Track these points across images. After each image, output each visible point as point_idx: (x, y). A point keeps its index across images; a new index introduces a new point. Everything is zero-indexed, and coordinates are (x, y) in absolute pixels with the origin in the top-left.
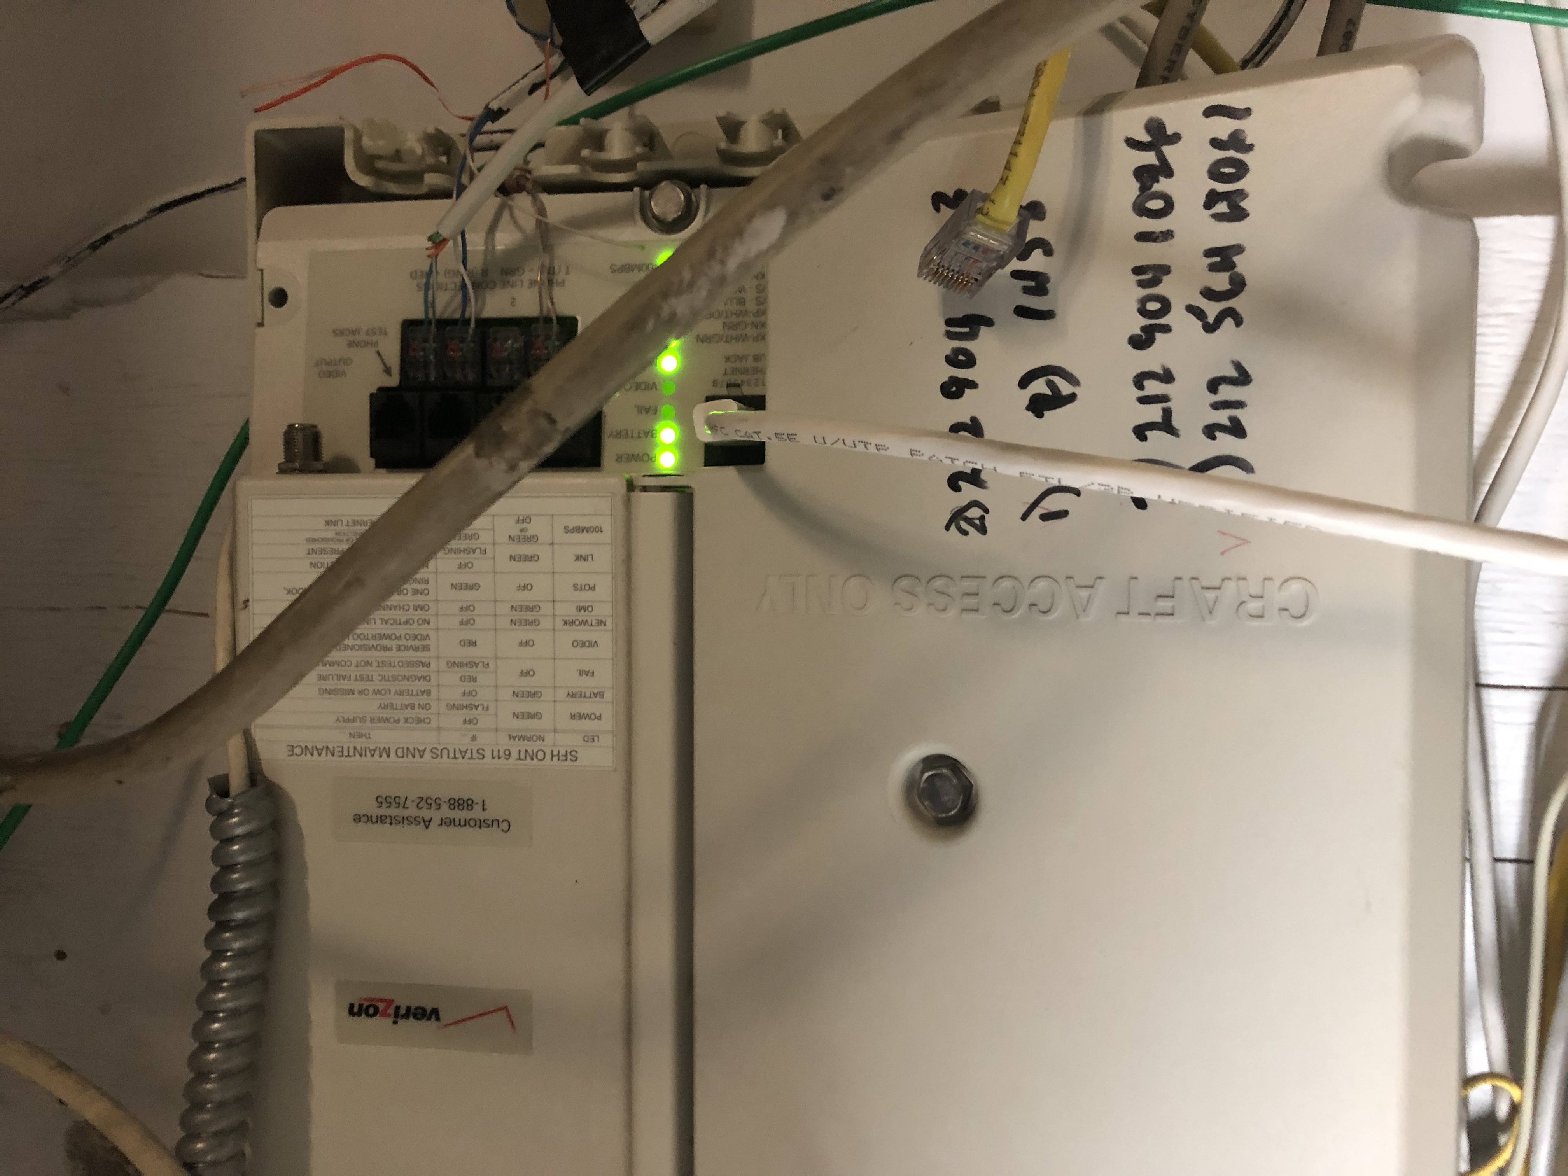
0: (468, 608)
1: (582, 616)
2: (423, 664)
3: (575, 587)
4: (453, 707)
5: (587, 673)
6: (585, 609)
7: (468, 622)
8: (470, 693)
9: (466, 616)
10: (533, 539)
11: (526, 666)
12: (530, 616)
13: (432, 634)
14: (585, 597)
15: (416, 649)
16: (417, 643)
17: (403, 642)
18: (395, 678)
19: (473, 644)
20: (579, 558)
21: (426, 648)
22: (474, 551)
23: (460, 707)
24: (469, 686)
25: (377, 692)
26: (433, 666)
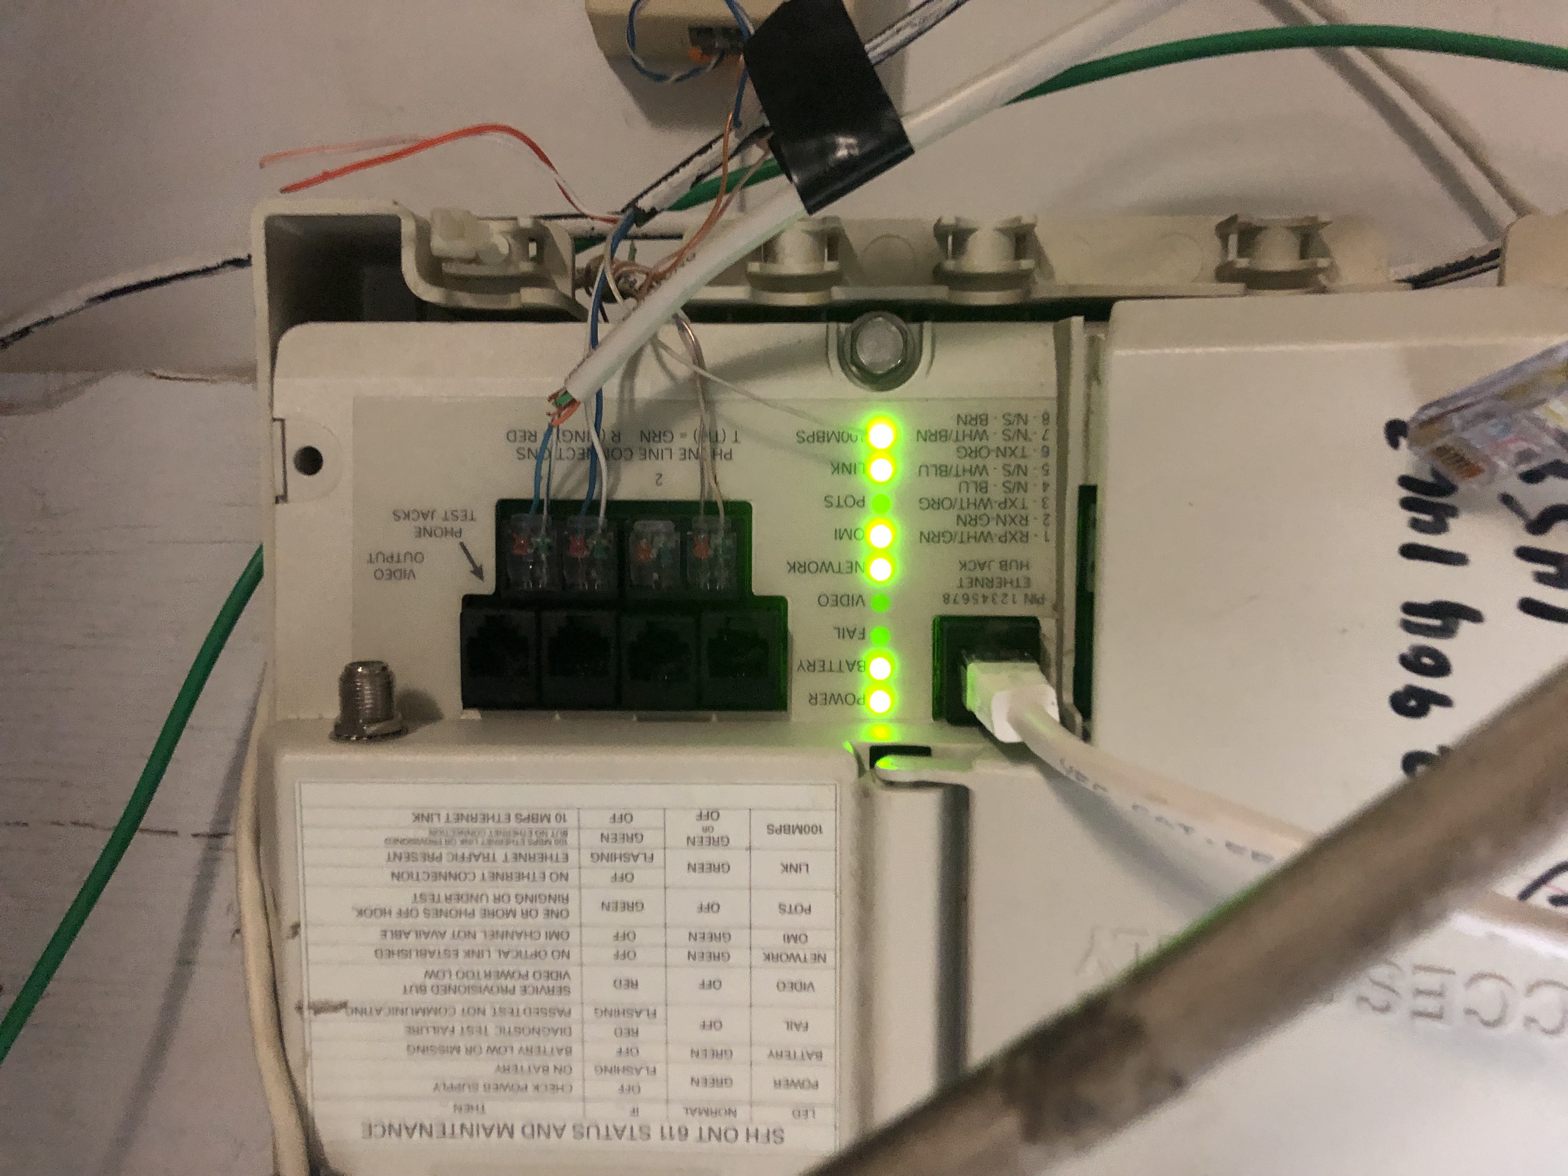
0: (625, 936)
1: (793, 948)
2: (561, 1012)
3: (782, 908)
4: (604, 1070)
5: (798, 1026)
6: (796, 939)
7: (625, 955)
8: (629, 1051)
9: (623, 946)
10: (721, 842)
11: (709, 1015)
12: (715, 947)
13: (574, 971)
14: (798, 922)
15: (550, 991)
16: (551, 983)
17: (531, 981)
18: (519, 1030)
19: (632, 984)
20: (786, 868)
21: (564, 990)
22: (636, 858)
23: (615, 1070)
24: (626, 1042)
25: (492, 1050)
26: (575, 1014)
